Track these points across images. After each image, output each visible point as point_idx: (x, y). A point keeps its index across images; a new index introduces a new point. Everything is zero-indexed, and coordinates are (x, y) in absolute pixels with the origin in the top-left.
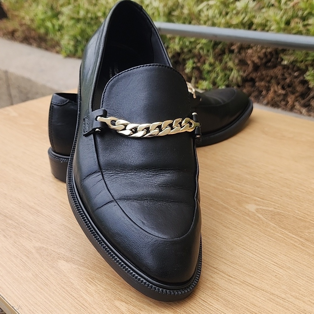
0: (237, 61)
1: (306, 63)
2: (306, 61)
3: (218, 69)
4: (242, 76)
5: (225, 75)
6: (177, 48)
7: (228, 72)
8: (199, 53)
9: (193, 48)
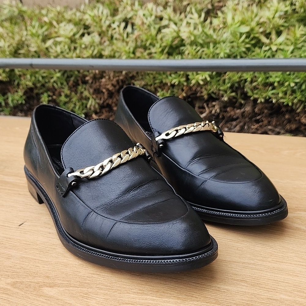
0: (91, 91)
1: (156, 85)
2: (155, 84)
3: (74, 99)
4: (98, 104)
5: (83, 104)
6: (30, 84)
7: (84, 102)
8: (53, 86)
9: (46, 83)
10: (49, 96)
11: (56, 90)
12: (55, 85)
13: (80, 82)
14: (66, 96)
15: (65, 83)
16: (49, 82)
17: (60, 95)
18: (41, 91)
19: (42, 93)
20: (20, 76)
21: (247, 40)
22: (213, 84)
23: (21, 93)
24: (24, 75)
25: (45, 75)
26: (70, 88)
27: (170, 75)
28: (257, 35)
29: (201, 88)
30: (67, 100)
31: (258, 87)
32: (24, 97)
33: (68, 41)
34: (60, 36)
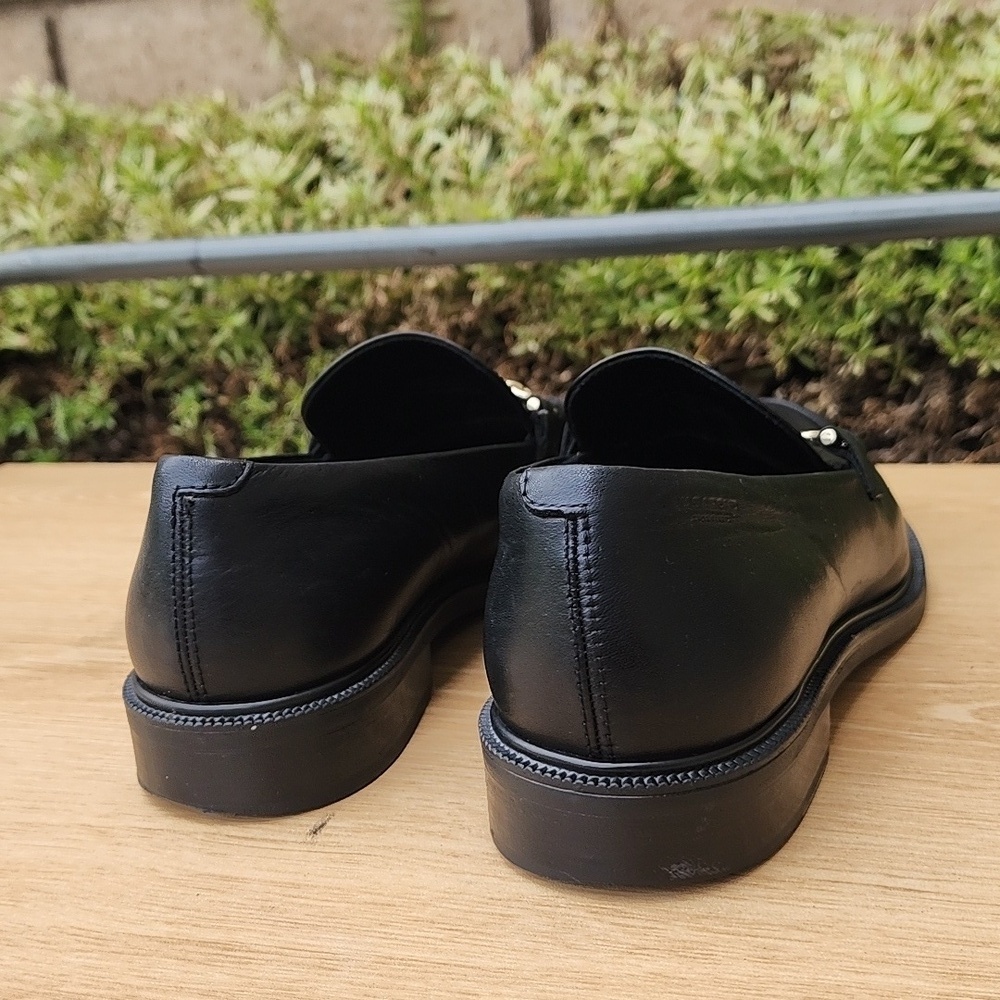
1: (593, 337)
2: (591, 331)
3: (296, 404)
6: (134, 358)
8: (218, 362)
9: (191, 350)
10: (202, 398)
11: (226, 373)
12: (224, 356)
13: (314, 343)
14: (268, 393)
15: (260, 349)
16: (204, 346)
17: (244, 392)
18: (171, 382)
19: (177, 390)
20: (94, 333)
21: (926, 161)
22: (804, 318)
23: (98, 392)
24: (112, 327)
25: (186, 323)
26: (279, 365)
27: (650, 297)
28: (959, 143)
29: (763, 337)
30: (270, 406)
31: (973, 320)
32: (113, 406)
33: (271, 198)
34: (242, 184)
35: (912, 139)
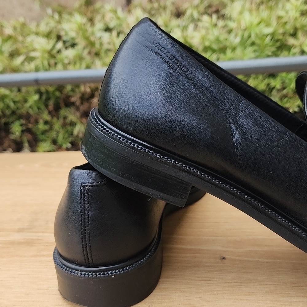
0: (78, 114)
3: (57, 125)
5: (67, 131)
8: (28, 113)
9: (18, 108)
10: (22, 125)
11: (30, 116)
13: (62, 105)
14: (46, 123)
15: (43, 107)
16: (23, 107)
17: (37, 122)
18: (11, 120)
19: (12, 122)
25: (17, 99)
26: (50, 113)
30: (47, 127)
33: (46, 55)
34: (34, 50)
35: (267, 36)
